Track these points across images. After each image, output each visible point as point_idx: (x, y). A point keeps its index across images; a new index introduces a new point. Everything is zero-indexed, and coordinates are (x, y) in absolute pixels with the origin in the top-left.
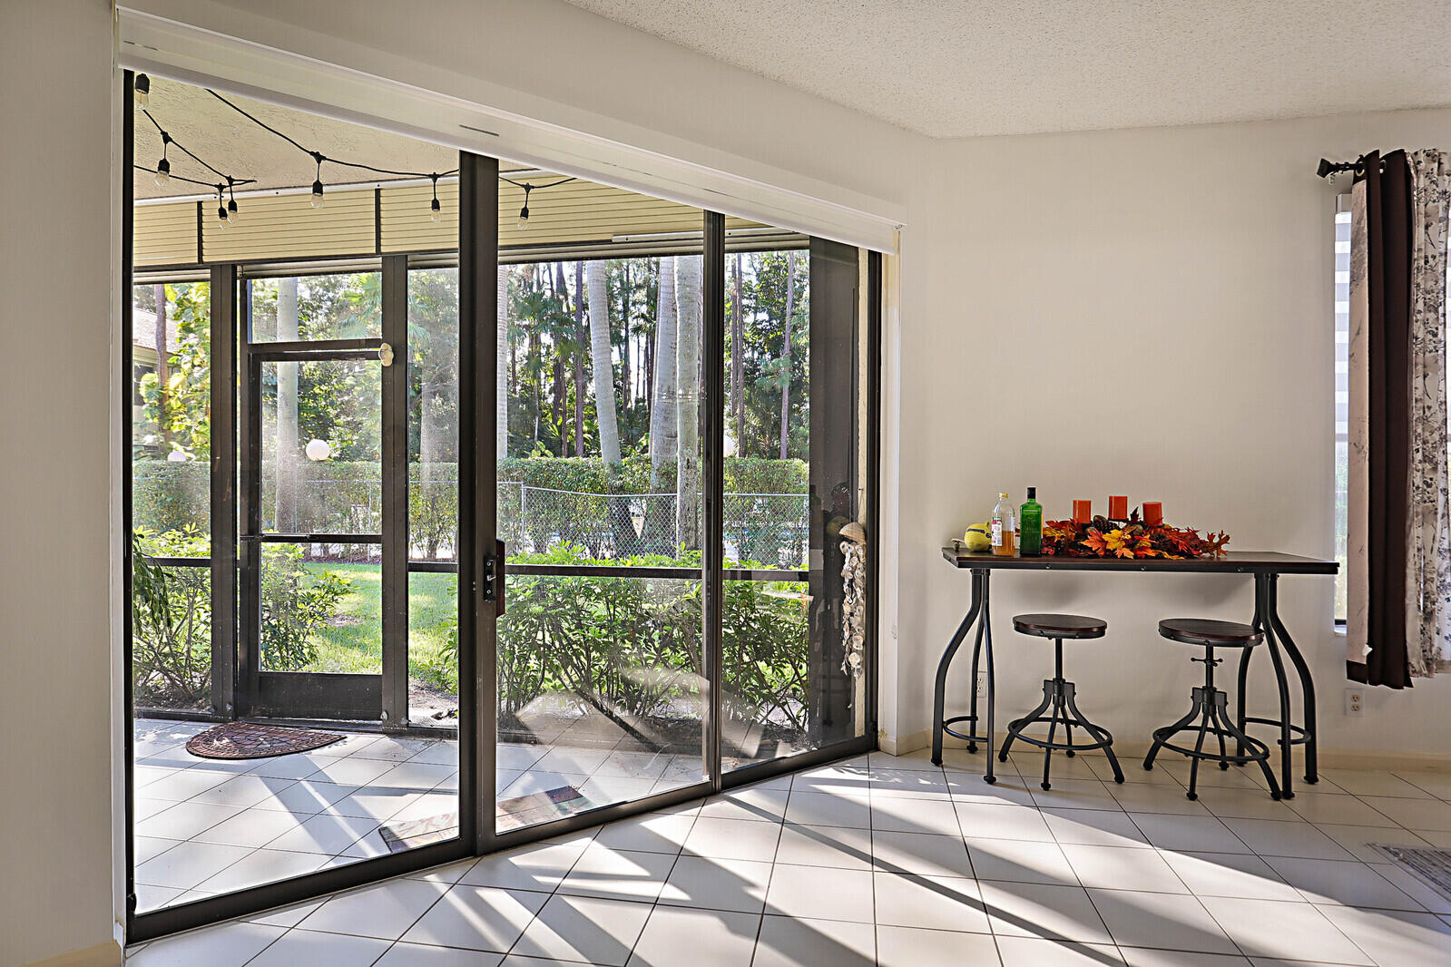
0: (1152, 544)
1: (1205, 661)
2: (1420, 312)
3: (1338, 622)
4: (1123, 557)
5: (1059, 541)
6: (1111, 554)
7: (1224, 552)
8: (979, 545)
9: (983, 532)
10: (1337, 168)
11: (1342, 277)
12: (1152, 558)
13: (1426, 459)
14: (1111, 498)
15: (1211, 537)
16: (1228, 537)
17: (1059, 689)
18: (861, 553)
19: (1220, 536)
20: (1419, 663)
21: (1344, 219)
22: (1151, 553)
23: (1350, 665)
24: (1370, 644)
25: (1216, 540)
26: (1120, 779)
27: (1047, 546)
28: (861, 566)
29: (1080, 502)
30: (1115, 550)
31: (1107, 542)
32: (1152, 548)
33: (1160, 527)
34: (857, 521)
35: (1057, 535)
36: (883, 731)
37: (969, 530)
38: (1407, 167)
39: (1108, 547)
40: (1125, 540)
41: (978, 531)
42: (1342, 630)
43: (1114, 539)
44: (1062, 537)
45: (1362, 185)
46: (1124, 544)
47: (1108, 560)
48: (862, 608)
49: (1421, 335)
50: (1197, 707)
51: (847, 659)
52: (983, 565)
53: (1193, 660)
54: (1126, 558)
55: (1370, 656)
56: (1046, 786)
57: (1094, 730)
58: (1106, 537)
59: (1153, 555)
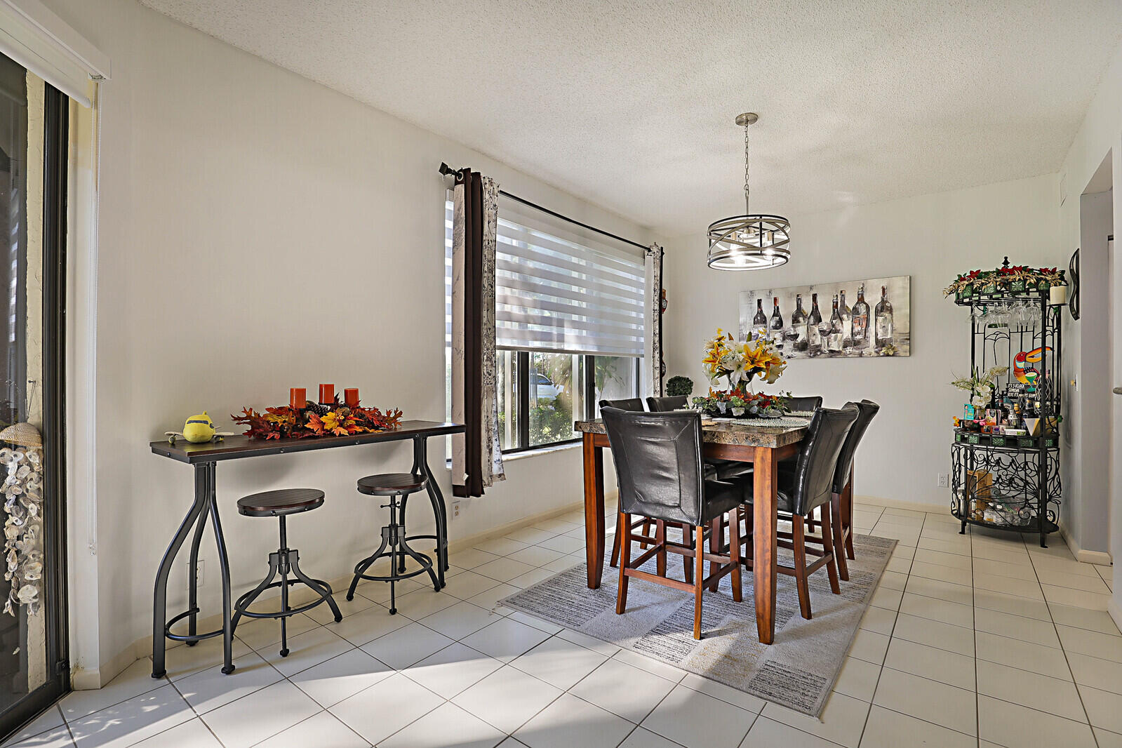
0: (356, 421)
1: (390, 506)
2: (486, 272)
3: (449, 461)
4: (340, 435)
5: (282, 425)
6: (330, 434)
7: (400, 423)
8: (203, 436)
9: (206, 422)
10: (449, 171)
11: (449, 243)
12: (360, 433)
13: (489, 359)
14: (321, 386)
15: (389, 413)
16: (401, 413)
17: (284, 557)
18: (36, 460)
19: (395, 412)
20: (488, 479)
21: (449, 206)
22: (359, 429)
23: (455, 487)
24: (467, 472)
25: (392, 415)
26: (338, 618)
27: (272, 431)
28: (35, 476)
29: (297, 390)
30: (332, 429)
31: (324, 424)
32: (357, 425)
33: (358, 408)
34: (25, 421)
35: (280, 420)
36: (77, 667)
37: (190, 422)
38: (481, 183)
39: (325, 428)
40: (339, 420)
41: (201, 422)
42: (449, 466)
43: (330, 419)
44: (284, 422)
45: (461, 188)
46: (338, 424)
47: (328, 439)
48: (37, 528)
49: (486, 286)
50: (385, 542)
51: (14, 595)
52: (208, 459)
53: (382, 506)
54: (343, 435)
55: (467, 481)
56: (285, 653)
57: (315, 584)
58: (323, 419)
59: (361, 430)
